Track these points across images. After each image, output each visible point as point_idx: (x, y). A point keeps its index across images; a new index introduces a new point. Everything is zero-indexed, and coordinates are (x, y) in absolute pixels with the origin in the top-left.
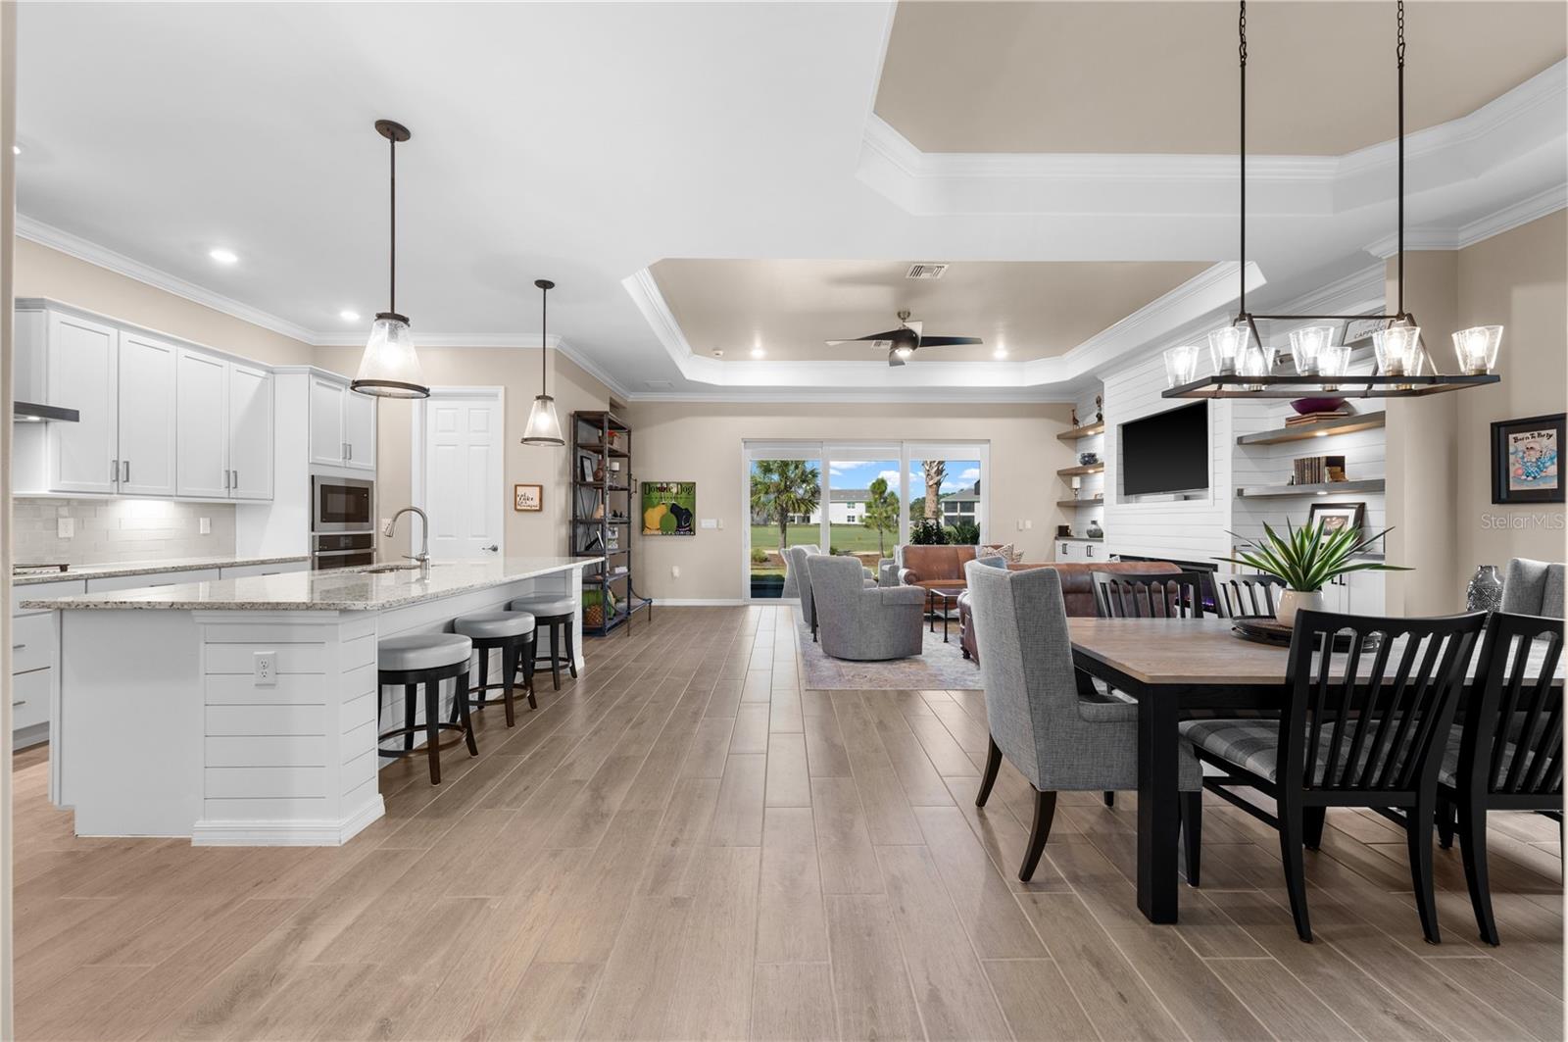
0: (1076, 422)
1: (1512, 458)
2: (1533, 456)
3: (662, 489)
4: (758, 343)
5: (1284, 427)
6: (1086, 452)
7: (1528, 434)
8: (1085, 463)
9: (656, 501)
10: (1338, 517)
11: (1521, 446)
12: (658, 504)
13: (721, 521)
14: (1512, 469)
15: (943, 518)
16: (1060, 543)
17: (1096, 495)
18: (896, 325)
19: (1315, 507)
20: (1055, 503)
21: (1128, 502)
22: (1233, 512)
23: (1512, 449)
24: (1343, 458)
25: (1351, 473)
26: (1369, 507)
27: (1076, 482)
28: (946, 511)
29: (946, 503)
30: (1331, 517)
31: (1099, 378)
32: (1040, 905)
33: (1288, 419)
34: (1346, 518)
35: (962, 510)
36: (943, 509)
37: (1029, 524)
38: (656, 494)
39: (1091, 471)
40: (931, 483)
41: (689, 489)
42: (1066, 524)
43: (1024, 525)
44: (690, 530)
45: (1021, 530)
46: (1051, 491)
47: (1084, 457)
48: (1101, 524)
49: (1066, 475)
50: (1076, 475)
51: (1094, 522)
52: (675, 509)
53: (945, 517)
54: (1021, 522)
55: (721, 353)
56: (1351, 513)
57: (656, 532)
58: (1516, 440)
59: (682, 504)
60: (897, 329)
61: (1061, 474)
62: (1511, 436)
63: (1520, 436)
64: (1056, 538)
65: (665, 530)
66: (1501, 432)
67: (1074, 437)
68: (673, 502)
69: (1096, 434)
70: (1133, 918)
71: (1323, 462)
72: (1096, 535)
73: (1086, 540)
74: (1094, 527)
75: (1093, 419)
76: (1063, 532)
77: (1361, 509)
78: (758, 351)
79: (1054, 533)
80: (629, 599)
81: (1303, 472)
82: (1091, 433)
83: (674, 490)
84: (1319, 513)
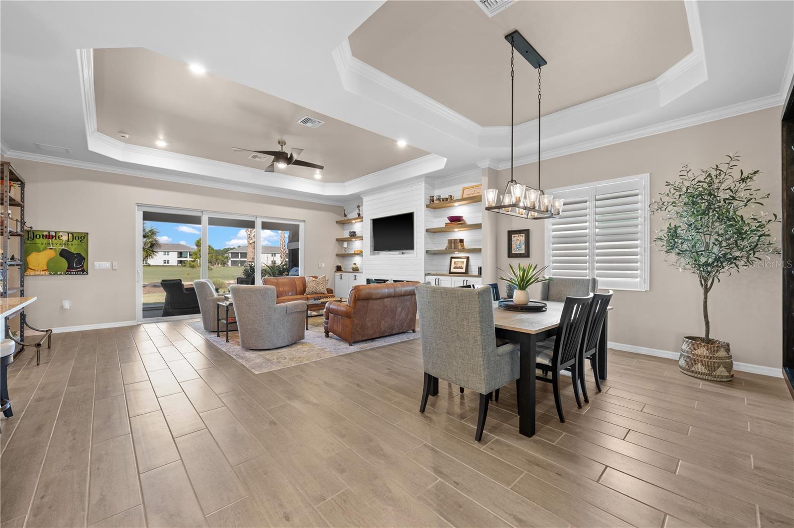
0: (345, 216)
1: (513, 243)
2: (518, 242)
3: (49, 237)
4: (161, 137)
5: (444, 226)
6: (352, 230)
7: (517, 235)
8: (351, 236)
9: (41, 247)
10: (460, 262)
11: (515, 239)
12: (45, 249)
13: (115, 263)
14: (513, 246)
15: (230, 261)
16: (338, 274)
17: (355, 251)
18: (278, 148)
19: (452, 258)
20: (335, 255)
21: (374, 255)
22: (425, 260)
23: (513, 240)
24: (463, 240)
25: (467, 245)
26: (470, 258)
27: (345, 244)
28: (232, 257)
29: (231, 253)
30: (458, 262)
31: (361, 196)
32: (495, 449)
33: (446, 224)
34: (463, 262)
35: (241, 257)
36: (230, 256)
37: (323, 265)
38: (40, 241)
39: (353, 240)
40: (251, 242)
41: (83, 238)
42: (340, 265)
43: (322, 265)
44: (83, 271)
45: (320, 268)
46: (332, 249)
47: (350, 233)
48: (359, 265)
49: (340, 241)
50: (345, 241)
51: (355, 264)
52: (64, 254)
53: (232, 261)
54: (320, 264)
55: (127, 136)
56: (465, 260)
57: (44, 273)
58: (514, 237)
59: (73, 249)
60: (278, 151)
61: (338, 240)
62: (513, 236)
63: (515, 235)
64: (336, 272)
65: (52, 270)
66: (510, 233)
67: (344, 223)
68: (63, 248)
69: (356, 222)
70: (523, 439)
71: (458, 241)
72: (356, 270)
73: (351, 272)
74: (355, 266)
75: (355, 215)
76: (339, 269)
77: (468, 258)
78: (161, 143)
79: (335, 269)
80: (22, 332)
81: (451, 244)
82: (353, 221)
83: (65, 238)
84: (453, 260)
